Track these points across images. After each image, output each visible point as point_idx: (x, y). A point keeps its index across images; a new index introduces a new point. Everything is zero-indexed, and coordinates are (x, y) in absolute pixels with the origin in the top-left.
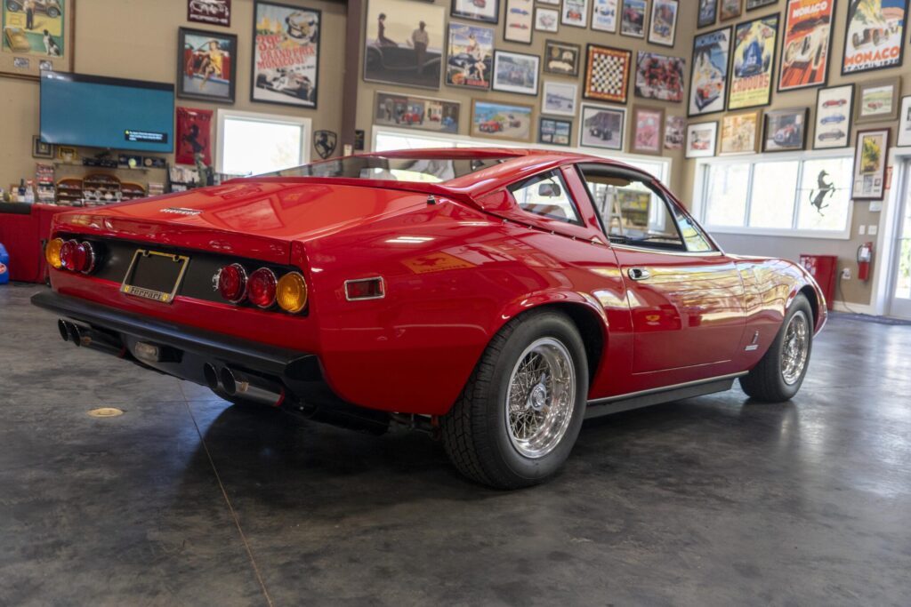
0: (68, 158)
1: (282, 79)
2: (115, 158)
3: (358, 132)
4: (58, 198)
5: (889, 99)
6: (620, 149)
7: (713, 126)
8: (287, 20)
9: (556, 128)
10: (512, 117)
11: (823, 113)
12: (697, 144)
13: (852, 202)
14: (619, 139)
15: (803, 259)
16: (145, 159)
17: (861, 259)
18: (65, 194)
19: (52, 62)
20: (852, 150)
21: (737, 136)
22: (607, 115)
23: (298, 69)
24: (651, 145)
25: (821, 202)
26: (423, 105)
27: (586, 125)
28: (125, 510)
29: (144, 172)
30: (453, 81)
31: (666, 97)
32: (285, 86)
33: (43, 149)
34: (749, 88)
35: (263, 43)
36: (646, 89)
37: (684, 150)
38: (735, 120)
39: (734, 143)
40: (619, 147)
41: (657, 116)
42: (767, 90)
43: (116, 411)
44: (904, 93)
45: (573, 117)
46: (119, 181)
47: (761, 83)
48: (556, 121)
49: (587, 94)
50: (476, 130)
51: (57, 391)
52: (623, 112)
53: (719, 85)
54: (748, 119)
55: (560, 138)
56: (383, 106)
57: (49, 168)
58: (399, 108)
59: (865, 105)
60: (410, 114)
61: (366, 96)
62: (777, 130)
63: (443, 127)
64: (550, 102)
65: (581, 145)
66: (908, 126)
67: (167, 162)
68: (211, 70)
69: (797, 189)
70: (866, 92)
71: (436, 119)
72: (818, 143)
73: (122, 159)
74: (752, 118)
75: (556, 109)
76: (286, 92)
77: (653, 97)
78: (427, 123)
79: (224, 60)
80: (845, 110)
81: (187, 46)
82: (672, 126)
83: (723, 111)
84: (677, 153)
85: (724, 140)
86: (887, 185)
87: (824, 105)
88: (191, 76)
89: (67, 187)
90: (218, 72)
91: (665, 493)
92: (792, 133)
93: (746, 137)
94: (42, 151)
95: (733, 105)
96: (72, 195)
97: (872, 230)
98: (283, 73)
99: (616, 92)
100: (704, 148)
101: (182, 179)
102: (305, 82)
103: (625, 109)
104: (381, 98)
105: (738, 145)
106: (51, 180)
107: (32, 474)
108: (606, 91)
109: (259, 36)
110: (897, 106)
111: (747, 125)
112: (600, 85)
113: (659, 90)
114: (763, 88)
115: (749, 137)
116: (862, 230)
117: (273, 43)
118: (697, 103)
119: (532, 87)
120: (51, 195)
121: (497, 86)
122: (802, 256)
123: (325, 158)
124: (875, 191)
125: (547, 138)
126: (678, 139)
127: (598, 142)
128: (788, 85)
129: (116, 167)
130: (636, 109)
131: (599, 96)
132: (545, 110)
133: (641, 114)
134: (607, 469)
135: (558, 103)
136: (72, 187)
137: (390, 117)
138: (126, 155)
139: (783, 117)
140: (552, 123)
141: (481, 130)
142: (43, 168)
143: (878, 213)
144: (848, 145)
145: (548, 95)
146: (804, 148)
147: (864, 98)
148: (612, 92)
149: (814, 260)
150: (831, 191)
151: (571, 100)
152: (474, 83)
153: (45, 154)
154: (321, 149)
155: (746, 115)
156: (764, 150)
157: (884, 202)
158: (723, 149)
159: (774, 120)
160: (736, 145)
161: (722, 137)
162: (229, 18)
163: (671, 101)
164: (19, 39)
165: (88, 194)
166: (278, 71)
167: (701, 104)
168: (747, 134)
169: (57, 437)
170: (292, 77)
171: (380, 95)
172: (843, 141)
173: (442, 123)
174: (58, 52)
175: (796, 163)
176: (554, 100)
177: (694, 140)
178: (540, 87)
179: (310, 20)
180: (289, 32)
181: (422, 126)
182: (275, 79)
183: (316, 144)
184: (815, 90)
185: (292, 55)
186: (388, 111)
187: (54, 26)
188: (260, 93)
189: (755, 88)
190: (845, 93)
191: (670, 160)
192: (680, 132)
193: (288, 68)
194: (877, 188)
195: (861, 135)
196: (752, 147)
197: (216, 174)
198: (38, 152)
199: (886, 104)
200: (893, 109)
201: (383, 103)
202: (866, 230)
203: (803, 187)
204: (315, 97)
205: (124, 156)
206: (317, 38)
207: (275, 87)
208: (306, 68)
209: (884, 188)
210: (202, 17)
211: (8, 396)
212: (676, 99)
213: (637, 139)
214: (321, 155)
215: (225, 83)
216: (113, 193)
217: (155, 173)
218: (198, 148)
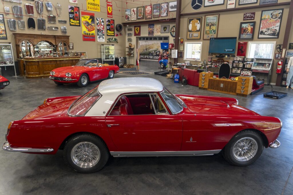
0: (214, 56)
1: (268, 31)
2: (224, 55)
8: (271, 14)
16: (229, 55)
19: (213, 36)
23: (274, 27)
29: (229, 58)
32: (269, 33)
33: (210, 54)
35: (263, 22)
46: (223, 60)
57: (211, 58)
67: (235, 55)
68: (248, 32)
76: (269, 35)
79: (251, 29)
81: (242, 27)
88: (242, 34)
89: (214, 62)
90: (249, 32)
98: (268, 29)
101: (237, 59)
102: (275, 31)
106: (211, 60)
109: (262, 20)
117: (266, 21)
120: (210, 63)
123: (280, 52)
129: (223, 57)
142: (209, 58)
154: (279, 50)
162: (254, 17)
164: (208, 32)
166: (267, 29)
170: (271, 30)
174: (215, 33)
179: (279, 12)
180: (272, 17)
182: (266, 32)
183: (277, 48)
185: (272, 24)
187: (214, 28)
188: (261, 36)
193: (270, 28)
197: (246, 58)
204: (278, 35)
206: (281, 17)
207: (265, 34)
208: (276, 27)
210: (247, 19)
214: (278, 52)
215: (251, 35)
216: (219, 63)
217: (232, 58)
218: (242, 52)
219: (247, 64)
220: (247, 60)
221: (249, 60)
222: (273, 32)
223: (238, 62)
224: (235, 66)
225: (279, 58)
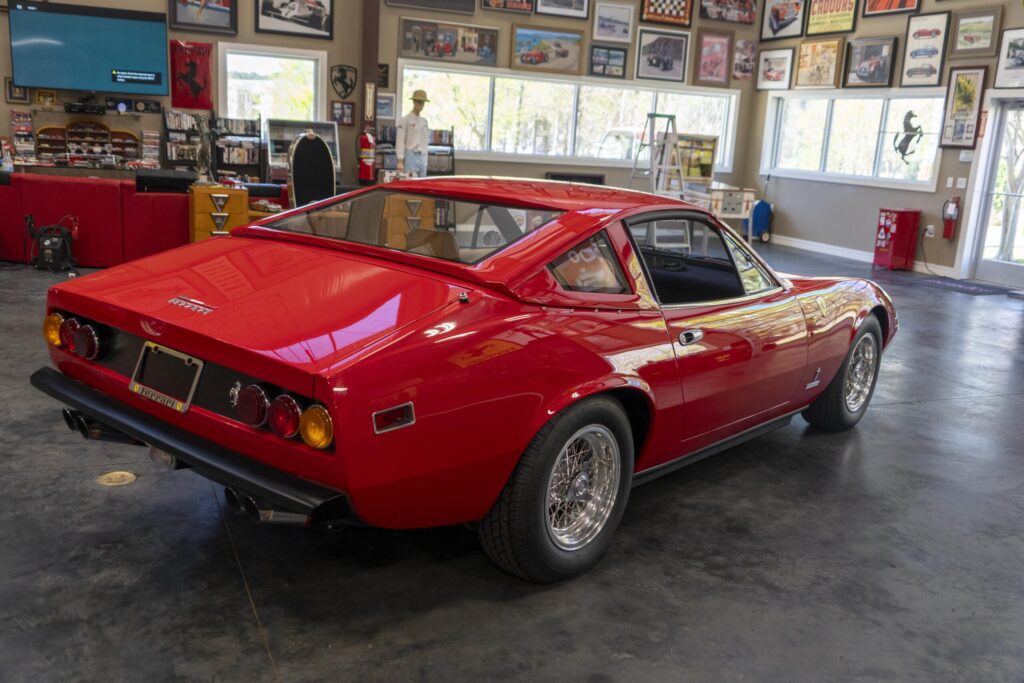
0: (48, 104)
1: (291, 5)
2: (102, 103)
3: (381, 66)
4: (39, 151)
5: (988, 31)
6: (682, 81)
7: (788, 54)
9: (609, 57)
10: (558, 45)
11: (913, 44)
12: (770, 74)
13: (941, 150)
14: (682, 70)
15: (883, 214)
16: (136, 103)
17: (947, 216)
18: (47, 146)
20: (943, 89)
21: (815, 67)
22: (668, 40)
24: (717, 76)
25: (906, 148)
26: (457, 33)
27: (643, 54)
28: (148, 632)
29: (137, 118)
30: (491, 4)
31: (736, 19)
32: (295, 13)
33: (17, 93)
34: (831, 11)
36: (713, 10)
37: (755, 81)
38: (814, 48)
39: (812, 75)
40: (680, 78)
41: (725, 41)
42: (852, 12)
43: (129, 476)
44: (1006, 26)
45: (628, 44)
46: (108, 130)
47: (844, 5)
48: (609, 49)
49: (645, 17)
50: (518, 61)
51: (62, 448)
52: (686, 36)
53: (797, 4)
54: (828, 47)
55: (614, 68)
56: (409, 35)
57: (25, 116)
58: (429, 37)
59: (961, 38)
60: (441, 44)
61: (390, 23)
62: (861, 61)
63: (479, 58)
64: (602, 26)
65: (638, 77)
66: (1008, 66)
67: (162, 106)
69: (880, 132)
70: (963, 22)
71: (471, 50)
72: (906, 80)
73: (110, 104)
74: (833, 47)
75: (609, 35)
76: (296, 20)
77: (721, 18)
78: (461, 54)
80: (938, 43)
82: (742, 52)
83: (801, 36)
84: (747, 84)
85: (800, 70)
86: (981, 133)
87: (914, 35)
88: (185, 2)
89: (48, 137)
91: (712, 580)
92: (878, 67)
93: (826, 69)
94: (16, 95)
95: (812, 30)
96: (54, 147)
97: (961, 183)
99: (678, 13)
100: (777, 79)
101: (180, 125)
102: (319, 8)
103: (689, 33)
104: (407, 25)
105: (816, 77)
106: (30, 129)
107: (46, 581)
108: (667, 12)
110: (996, 41)
111: (827, 54)
112: (660, 5)
113: (728, 10)
114: (847, 12)
115: (829, 68)
116: (950, 182)
118: (771, 25)
119: (582, 9)
121: (541, 9)
122: (882, 211)
123: (345, 97)
124: (967, 138)
125: (598, 69)
126: (748, 66)
127: (657, 72)
128: (875, 10)
129: (104, 114)
130: (701, 33)
131: (658, 18)
132: (596, 37)
133: (706, 39)
134: (653, 544)
135: (611, 27)
136: (54, 137)
137: (417, 48)
138: (114, 99)
139: (868, 47)
140: (605, 51)
141: (523, 61)
142: (19, 115)
143: (970, 163)
144: (939, 84)
145: (600, 18)
146: (890, 85)
147: (961, 29)
148: (674, 13)
149: (895, 216)
150: (918, 136)
151: (627, 24)
152: (515, 6)
153: (20, 98)
154: (340, 87)
155: (827, 43)
156: (845, 85)
157: (976, 151)
158: (799, 82)
159: (858, 50)
160: (815, 78)
161: (799, 67)
163: (741, 22)
165: (73, 147)
167: (775, 26)
168: (827, 64)
169: (69, 521)
170: (303, 3)
171: (406, 21)
172: (934, 79)
173: (478, 54)
175: (880, 102)
176: (607, 24)
177: (767, 69)
178: (591, 9)
181: (456, 58)
182: (283, 5)
183: (333, 81)
184: (906, 16)
186: (415, 41)
188: (266, 22)
189: (838, 11)
190: (939, 22)
191: (739, 92)
192: (751, 58)
194: (969, 135)
195: (955, 73)
196: (832, 81)
197: (220, 119)
198: (11, 97)
199: (986, 38)
200: (992, 43)
201: (410, 31)
202: (955, 183)
203: (888, 129)
204: (330, 26)
205: (111, 100)
207: (283, 15)
209: (977, 135)
211: (8, 456)
212: (748, 20)
213: (702, 69)
214: (339, 94)
215: (225, 11)
216: (102, 144)
217: (149, 118)
218: (197, 89)
219: (229, 145)
220: (226, 126)
221: (238, 129)
222: (311, 13)
223: (188, 137)
224: (174, 158)
225: (345, 120)
